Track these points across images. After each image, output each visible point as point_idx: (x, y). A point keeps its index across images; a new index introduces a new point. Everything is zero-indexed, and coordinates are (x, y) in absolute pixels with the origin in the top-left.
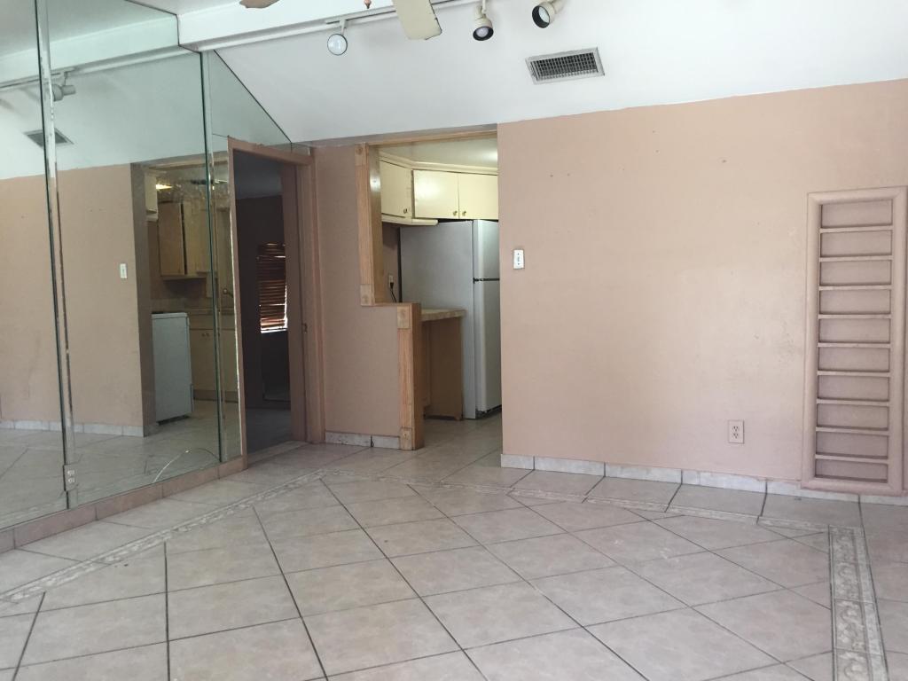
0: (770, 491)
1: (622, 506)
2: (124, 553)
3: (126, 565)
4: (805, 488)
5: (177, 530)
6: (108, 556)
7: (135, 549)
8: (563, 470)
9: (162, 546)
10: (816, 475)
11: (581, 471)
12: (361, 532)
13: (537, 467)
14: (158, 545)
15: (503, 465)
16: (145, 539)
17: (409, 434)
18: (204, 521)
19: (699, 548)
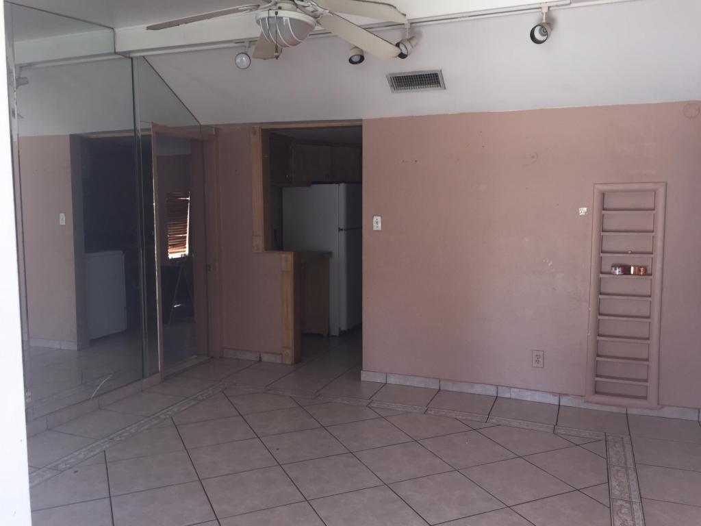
0: (561, 404)
1: (455, 417)
2: (73, 460)
3: (76, 472)
4: (588, 402)
5: (112, 439)
6: (60, 464)
7: (81, 456)
8: (408, 384)
9: (102, 454)
10: (596, 392)
11: (422, 385)
12: (257, 440)
13: (389, 382)
14: (98, 453)
15: (362, 379)
16: (88, 448)
17: (289, 352)
18: (133, 431)
19: (513, 455)
